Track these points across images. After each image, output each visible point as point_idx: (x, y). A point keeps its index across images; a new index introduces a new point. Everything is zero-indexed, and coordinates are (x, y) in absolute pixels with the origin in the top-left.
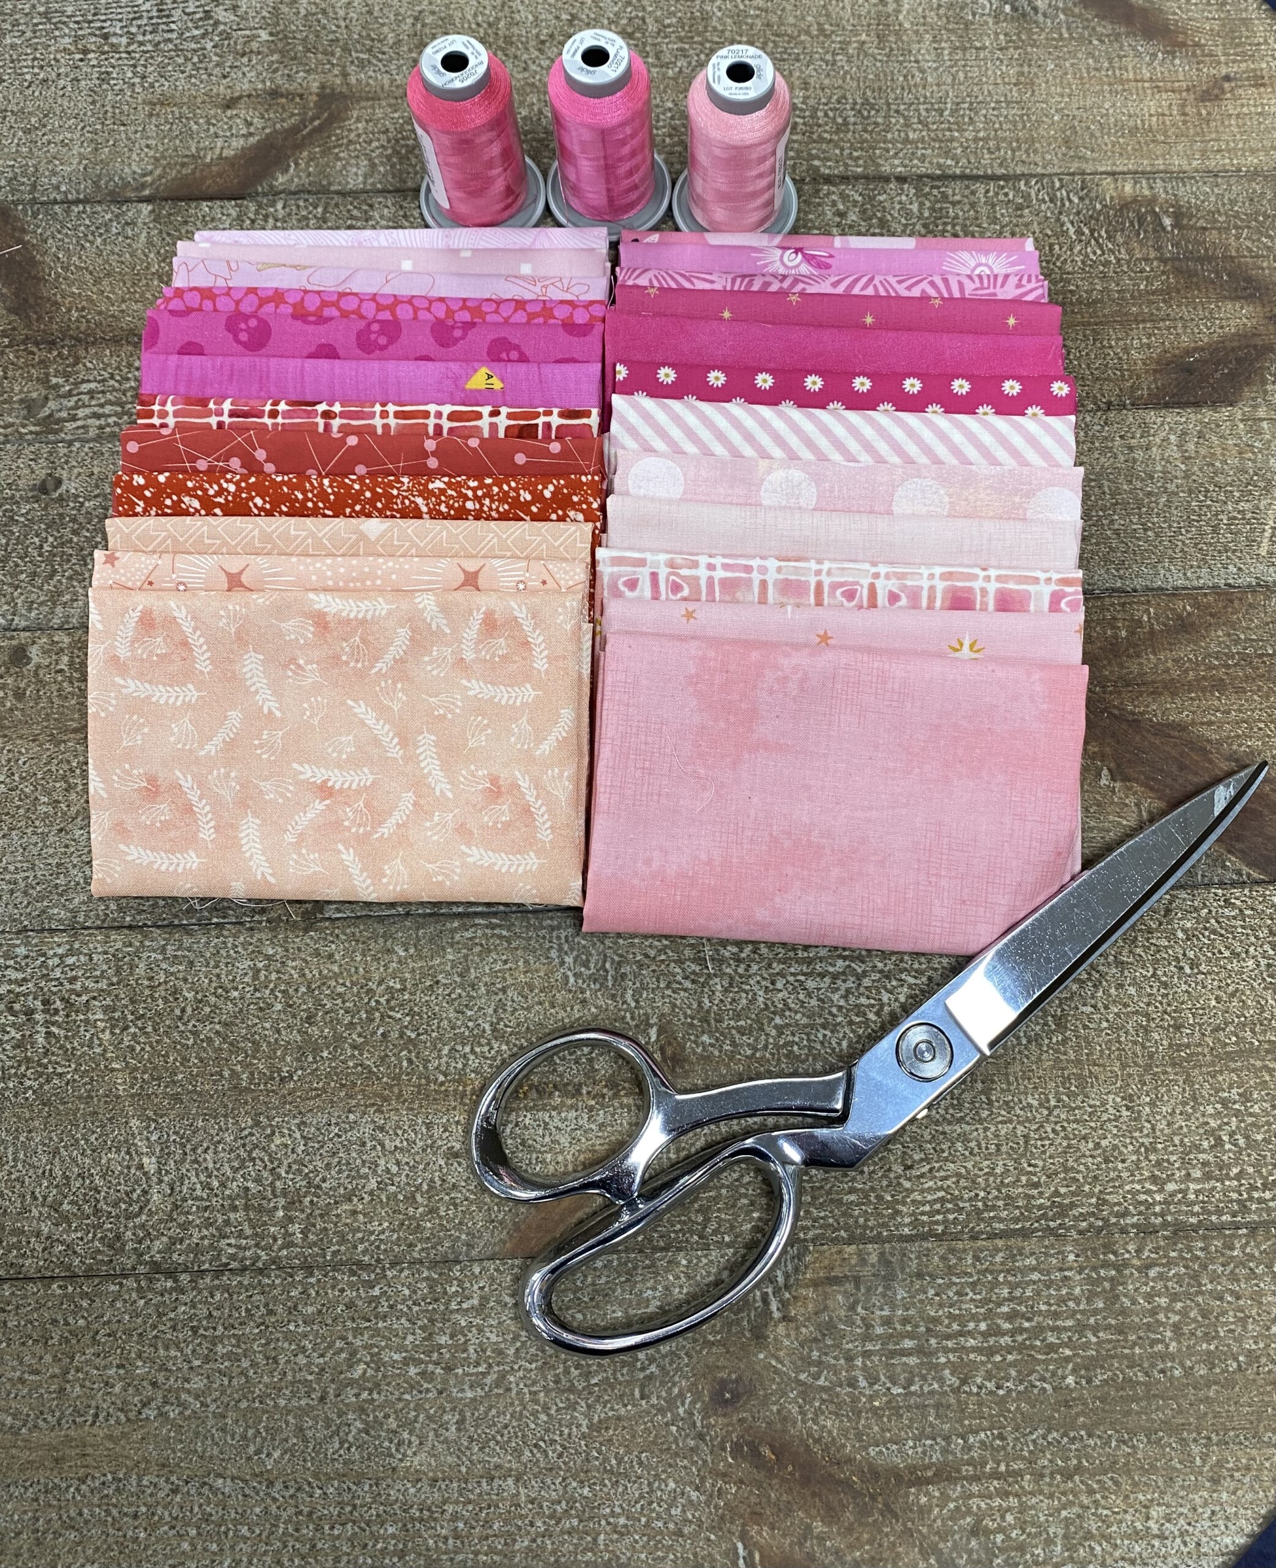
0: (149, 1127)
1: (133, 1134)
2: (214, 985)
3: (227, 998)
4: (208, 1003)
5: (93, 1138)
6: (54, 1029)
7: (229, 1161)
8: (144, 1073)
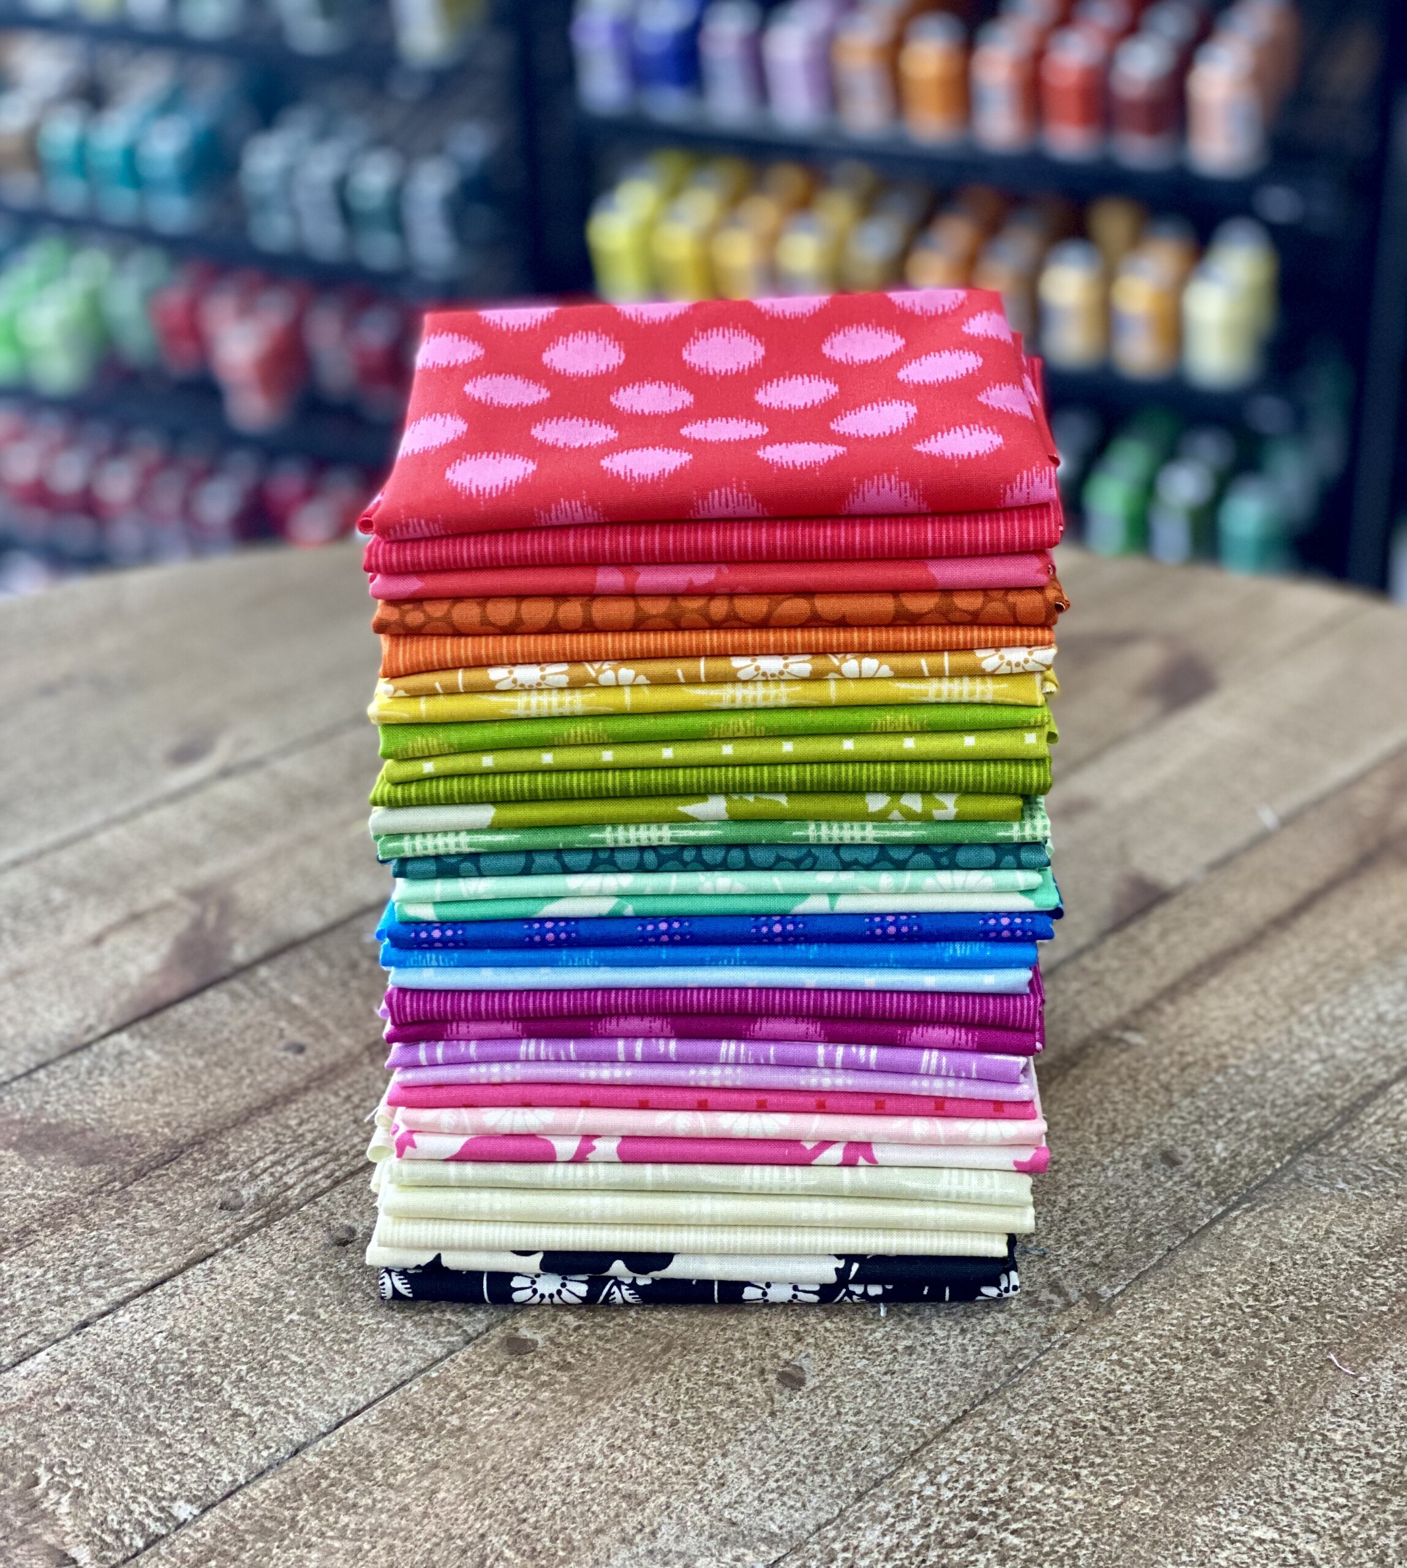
0: (1219, 1514)
1: (1215, 1528)
2: (1099, 1395)
3: (1126, 1394)
4: (1115, 1409)
5: (1184, 1558)
6: (1014, 1526)
7: (1325, 1478)
8: (1147, 1487)
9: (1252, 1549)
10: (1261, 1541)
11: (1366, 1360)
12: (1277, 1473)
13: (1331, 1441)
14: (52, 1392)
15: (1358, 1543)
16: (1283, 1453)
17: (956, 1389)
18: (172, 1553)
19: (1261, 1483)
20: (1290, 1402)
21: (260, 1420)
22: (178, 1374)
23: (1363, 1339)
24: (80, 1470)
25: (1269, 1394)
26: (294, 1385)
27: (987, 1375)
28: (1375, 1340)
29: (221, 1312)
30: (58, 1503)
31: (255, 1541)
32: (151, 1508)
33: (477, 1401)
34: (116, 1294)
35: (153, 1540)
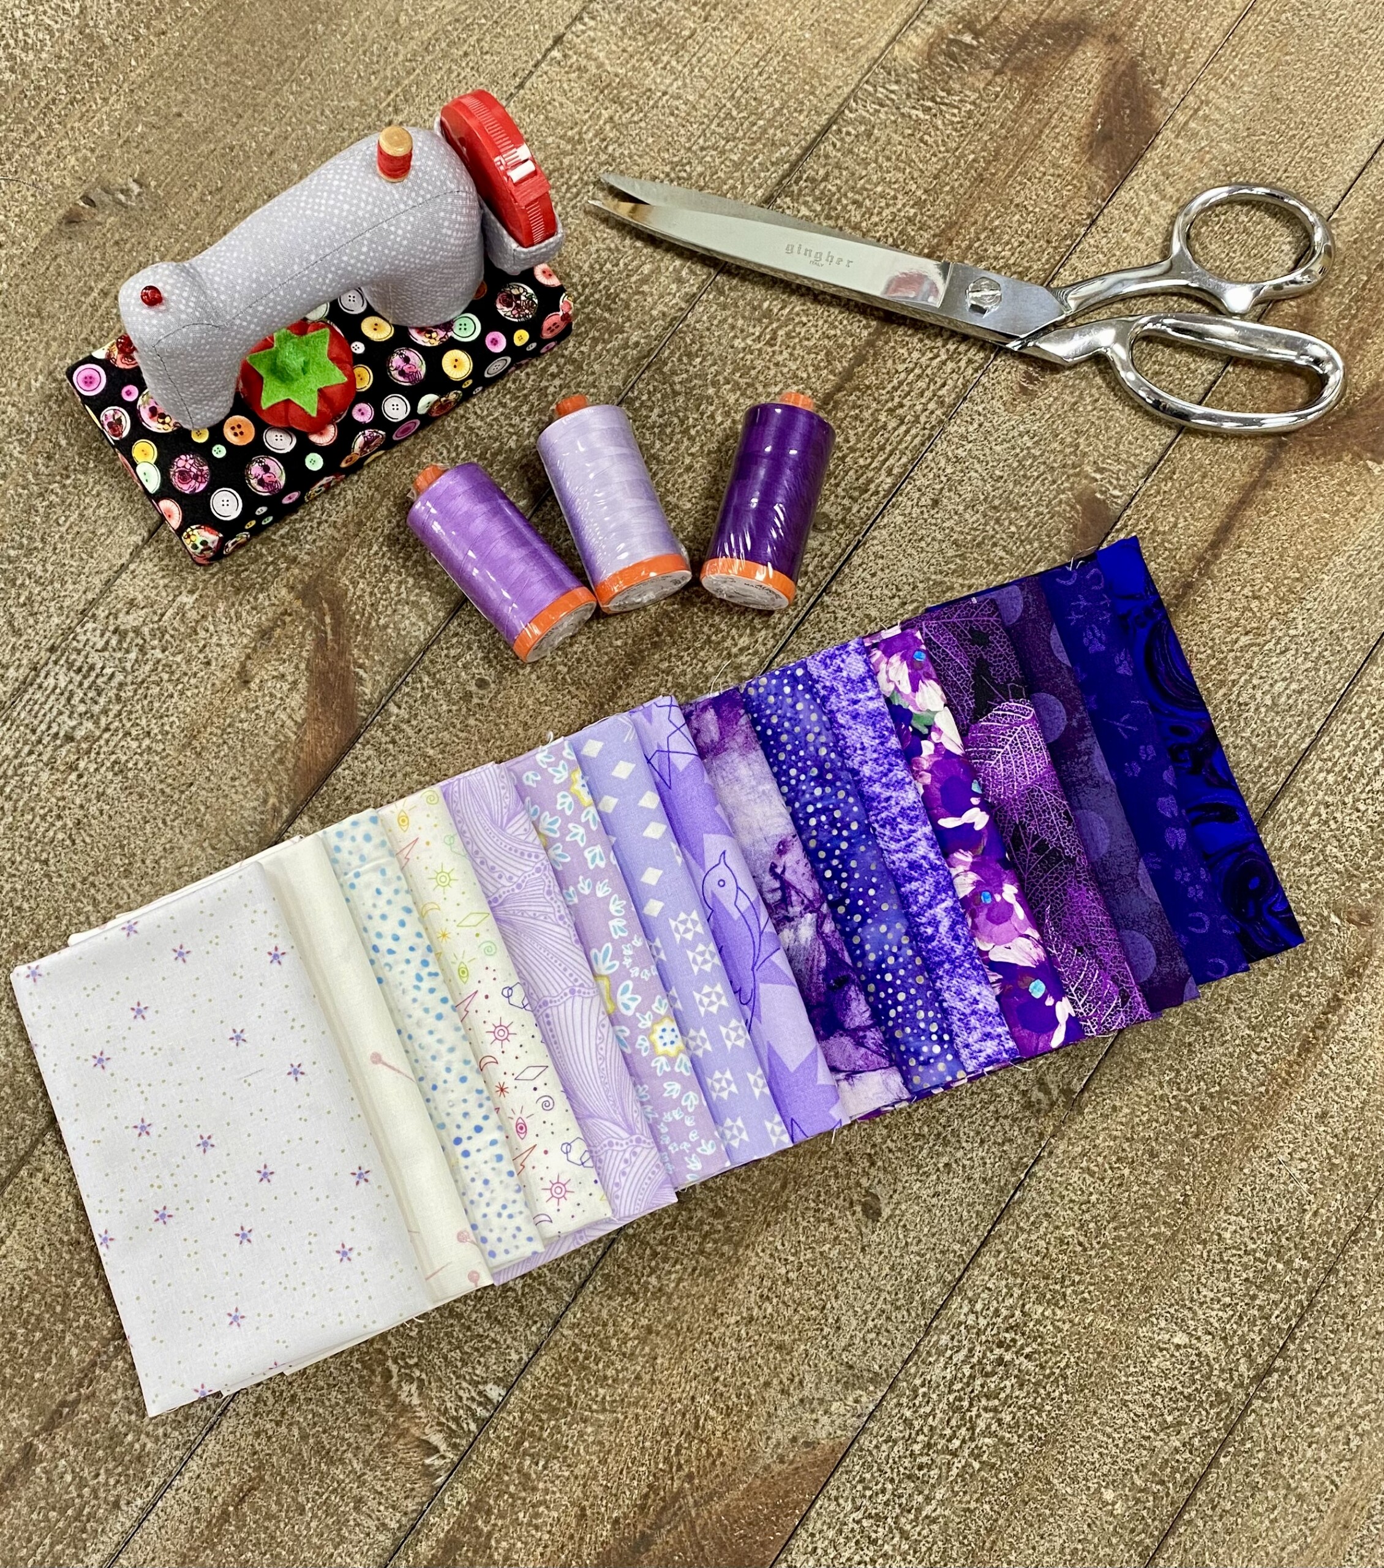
9: (1172, 1356)
10: (1178, 1347)
11: (1248, 1149)
12: (1189, 1278)
13: (1224, 1240)
15: (1236, 1340)
16: (1193, 1257)
17: (980, 1208)
18: (498, 1437)
19: (1179, 1290)
20: (1199, 1202)
23: (1248, 1126)
24: (416, 1360)
25: (1186, 1195)
27: (1001, 1190)
28: (1255, 1127)
30: (410, 1395)
31: (549, 1420)
32: (474, 1394)
33: (665, 1259)
35: (483, 1424)
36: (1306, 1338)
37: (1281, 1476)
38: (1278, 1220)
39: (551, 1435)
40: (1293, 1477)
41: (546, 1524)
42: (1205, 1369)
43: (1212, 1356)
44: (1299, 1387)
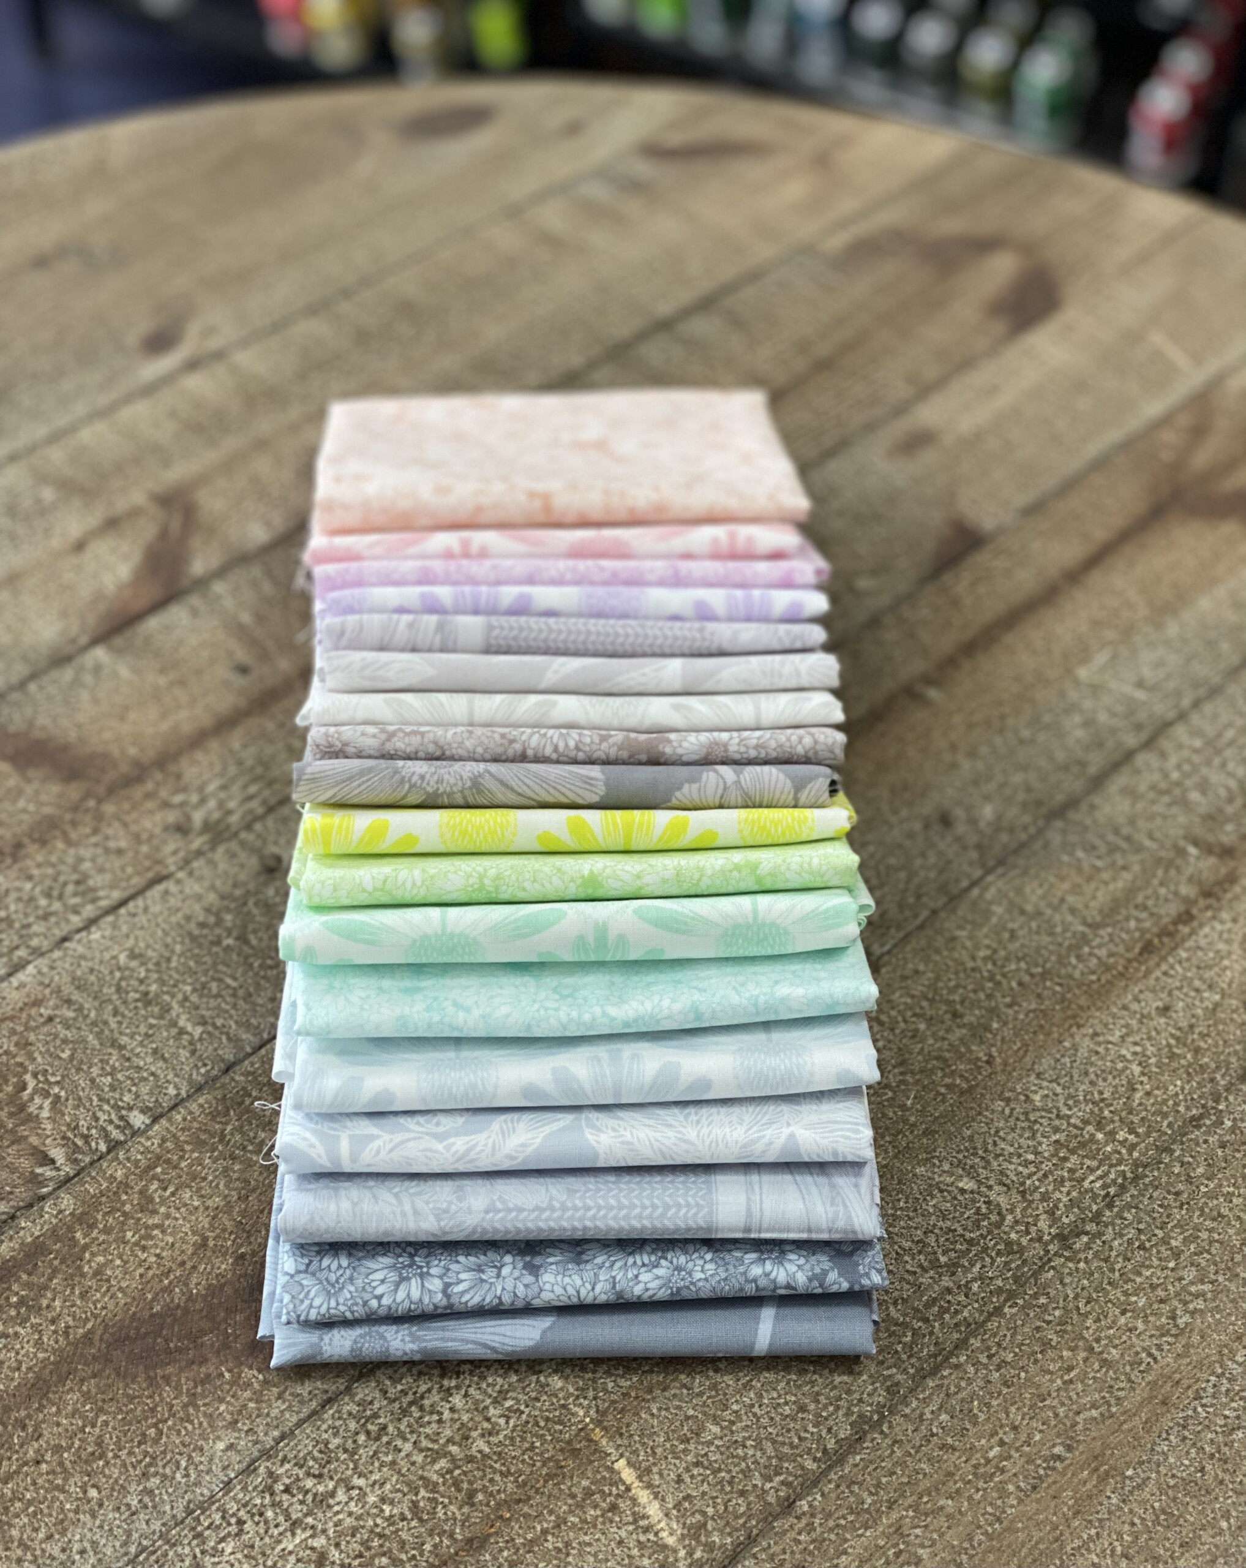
0: (934, 1165)
1: (929, 1178)
9: (955, 1198)
10: (963, 1191)
11: (1071, 1026)
12: (986, 1129)
13: (1032, 1102)
14: (37, 1003)
15: (1037, 1196)
16: (993, 1111)
18: (128, 1159)
19: (971, 1138)
20: (1005, 1064)
21: (201, 1039)
22: (136, 991)
23: (1073, 1006)
24: (59, 1078)
25: (991, 1056)
26: (228, 1007)
28: (1081, 1008)
29: (173, 933)
30: (41, 1108)
31: (192, 1151)
32: (113, 1116)
34: (89, 911)
35: (114, 1146)
36: (1129, 1207)
37: (1084, 1338)
38: (1101, 1093)
39: (190, 1166)
40: (1098, 1340)
41: (156, 1246)
42: (994, 1218)
43: (1005, 1206)
44: (1113, 1254)
